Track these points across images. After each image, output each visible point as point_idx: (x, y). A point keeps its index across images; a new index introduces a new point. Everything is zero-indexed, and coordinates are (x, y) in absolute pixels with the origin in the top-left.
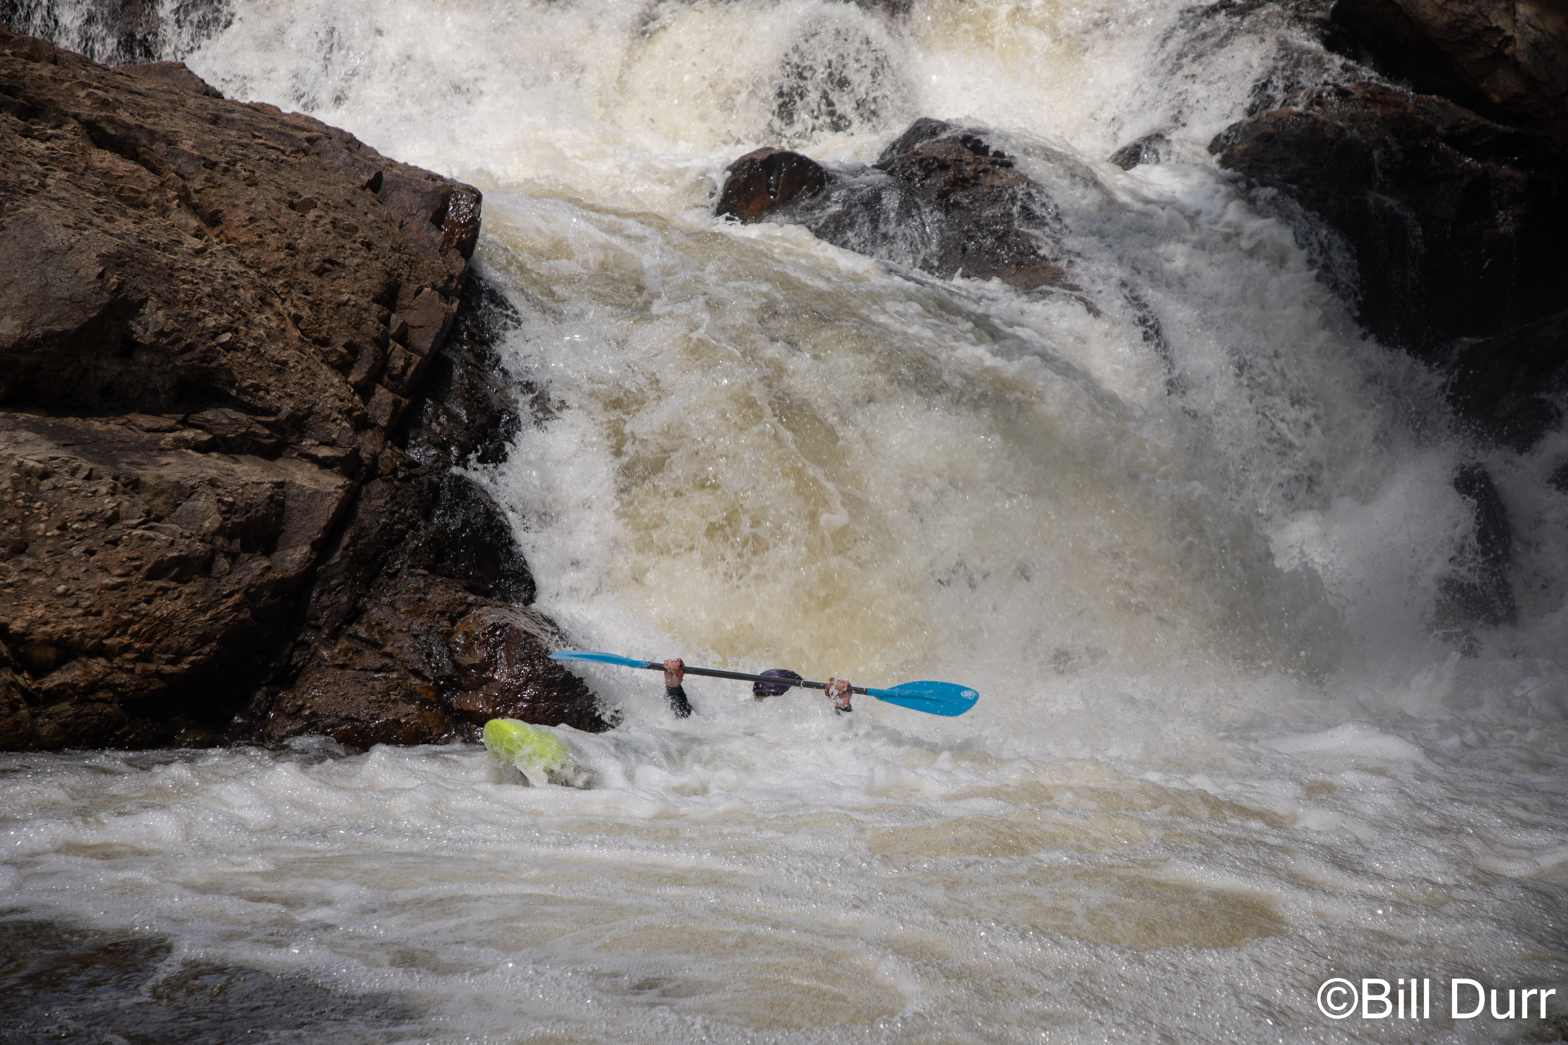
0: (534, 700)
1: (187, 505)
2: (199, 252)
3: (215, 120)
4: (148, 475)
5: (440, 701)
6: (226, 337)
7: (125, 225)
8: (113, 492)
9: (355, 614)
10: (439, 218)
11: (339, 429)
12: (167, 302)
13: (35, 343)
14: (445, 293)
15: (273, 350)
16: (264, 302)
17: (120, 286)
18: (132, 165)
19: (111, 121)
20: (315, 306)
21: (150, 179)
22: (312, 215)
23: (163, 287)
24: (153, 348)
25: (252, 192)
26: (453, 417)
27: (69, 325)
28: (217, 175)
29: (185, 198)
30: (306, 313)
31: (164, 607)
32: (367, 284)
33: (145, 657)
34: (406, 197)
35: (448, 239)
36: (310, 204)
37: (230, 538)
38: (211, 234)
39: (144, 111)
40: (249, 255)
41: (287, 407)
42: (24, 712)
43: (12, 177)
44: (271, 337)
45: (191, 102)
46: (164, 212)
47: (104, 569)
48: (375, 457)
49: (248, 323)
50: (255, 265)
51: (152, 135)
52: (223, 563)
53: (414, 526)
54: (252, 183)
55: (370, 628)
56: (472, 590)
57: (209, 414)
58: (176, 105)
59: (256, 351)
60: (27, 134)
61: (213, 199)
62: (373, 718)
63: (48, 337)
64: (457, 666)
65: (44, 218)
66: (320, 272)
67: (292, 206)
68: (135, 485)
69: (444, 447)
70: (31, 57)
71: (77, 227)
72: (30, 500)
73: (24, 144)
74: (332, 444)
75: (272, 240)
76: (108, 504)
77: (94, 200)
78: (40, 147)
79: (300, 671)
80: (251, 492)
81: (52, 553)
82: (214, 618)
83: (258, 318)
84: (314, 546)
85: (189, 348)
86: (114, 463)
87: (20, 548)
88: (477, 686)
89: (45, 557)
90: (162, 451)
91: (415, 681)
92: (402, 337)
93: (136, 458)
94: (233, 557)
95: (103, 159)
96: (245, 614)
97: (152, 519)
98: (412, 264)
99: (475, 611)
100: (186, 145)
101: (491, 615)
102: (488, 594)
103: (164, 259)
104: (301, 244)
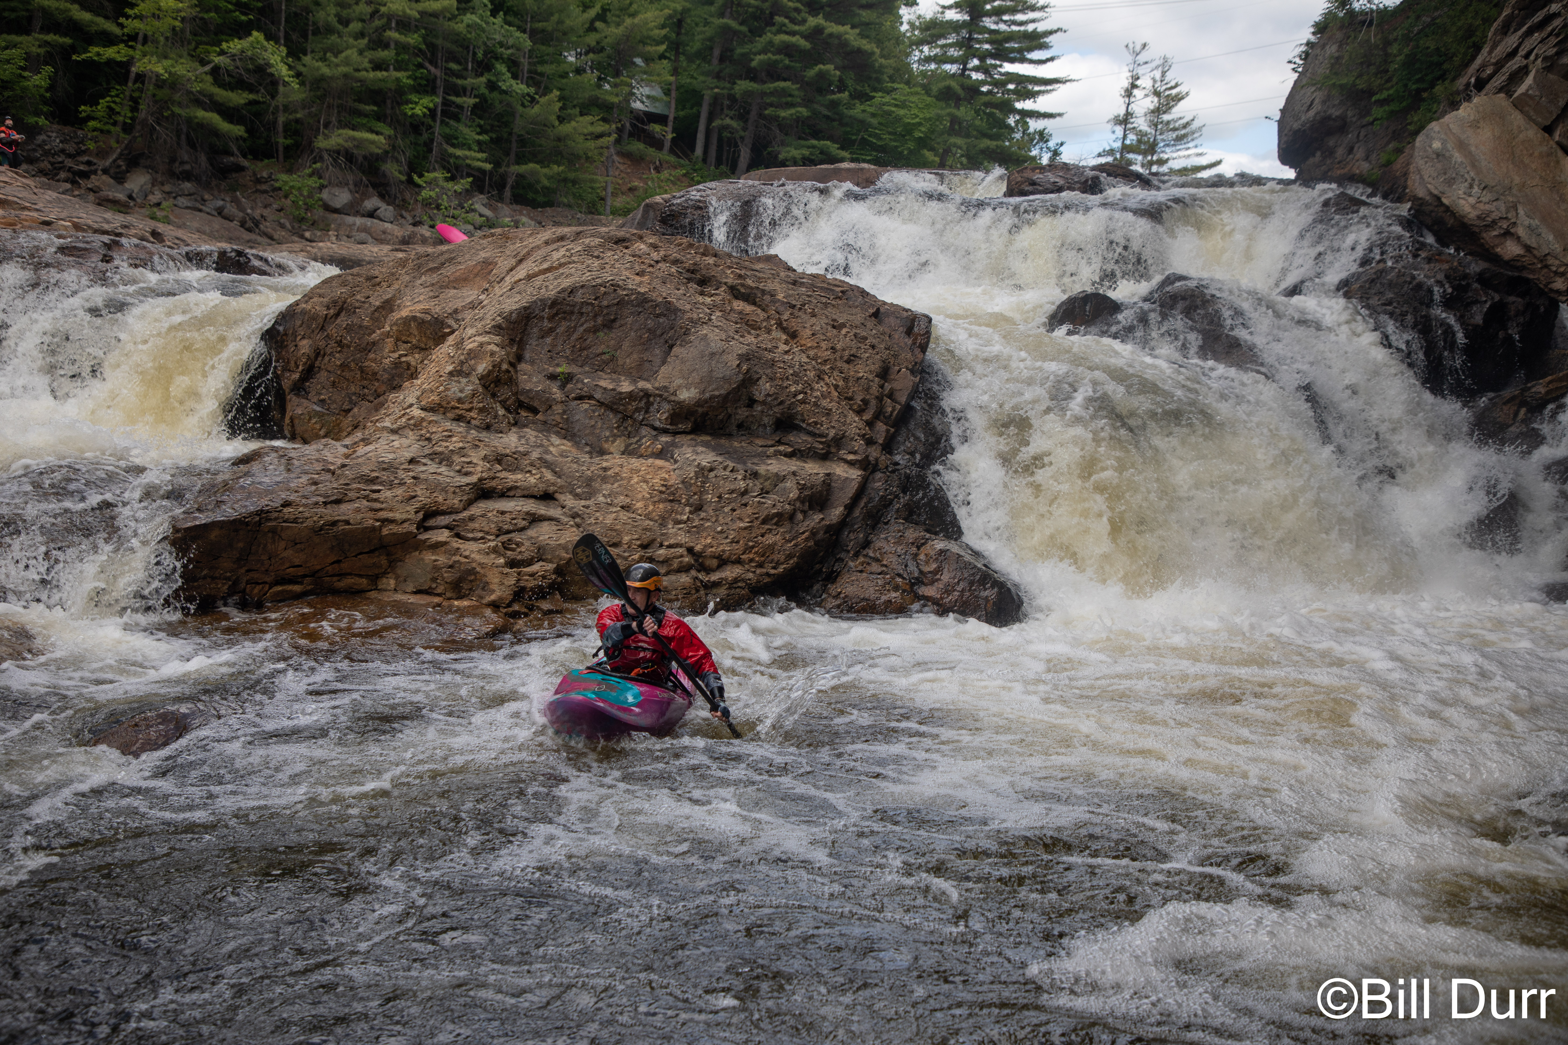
0: (963, 591)
1: (781, 485)
2: (786, 352)
3: (794, 283)
4: (762, 469)
5: (912, 591)
6: (800, 397)
7: (750, 339)
8: (744, 479)
9: (867, 544)
10: (909, 332)
11: (859, 444)
12: (772, 379)
13: (706, 401)
14: (913, 372)
15: (824, 403)
16: (820, 378)
17: (748, 371)
18: (753, 308)
19: (743, 285)
20: (845, 379)
21: (762, 315)
22: (844, 331)
23: (769, 371)
24: (764, 403)
25: (814, 320)
26: (917, 438)
27: (723, 392)
28: (796, 312)
29: (780, 324)
30: (841, 383)
31: (770, 539)
32: (873, 367)
33: (761, 565)
34: (892, 321)
35: (914, 343)
36: (843, 325)
37: (803, 502)
38: (792, 343)
39: (759, 280)
40: (812, 353)
41: (832, 433)
42: (702, 592)
43: (695, 316)
44: (824, 396)
45: (782, 274)
46: (769, 331)
47: (740, 519)
48: (877, 459)
49: (812, 389)
50: (815, 358)
51: (763, 292)
52: (800, 516)
53: (897, 496)
54: (813, 315)
55: (875, 551)
56: (928, 531)
57: (791, 437)
58: (775, 276)
59: (816, 404)
60: (702, 294)
61: (794, 325)
62: (878, 598)
63: (712, 398)
64: (921, 572)
65: (711, 335)
66: (848, 362)
67: (834, 327)
68: (755, 475)
69: (912, 454)
70: (704, 254)
71: (726, 341)
72: (703, 482)
73: (700, 299)
74: (855, 453)
75: (824, 345)
76: (742, 484)
77: (735, 326)
78: (708, 300)
79: (839, 574)
80: (813, 478)
81: (715, 510)
82: (796, 545)
83: (817, 386)
84: (846, 507)
85: (782, 403)
86: (745, 463)
87: (699, 508)
88: (932, 583)
89: (711, 513)
90: (768, 457)
91: (899, 580)
92: (891, 396)
93: (755, 460)
94: (804, 512)
95: (739, 305)
96: (811, 543)
97: (764, 492)
98: (895, 356)
99: (930, 543)
100: (780, 296)
101: (940, 544)
102: (936, 534)
103: (770, 356)
104: (838, 347)
